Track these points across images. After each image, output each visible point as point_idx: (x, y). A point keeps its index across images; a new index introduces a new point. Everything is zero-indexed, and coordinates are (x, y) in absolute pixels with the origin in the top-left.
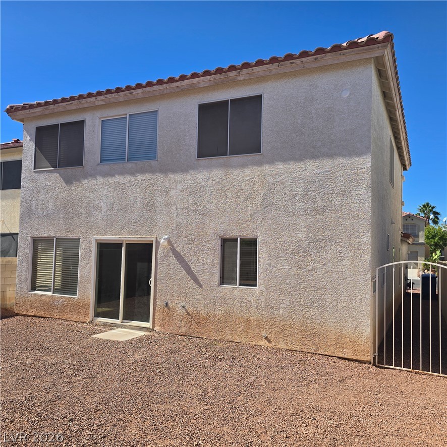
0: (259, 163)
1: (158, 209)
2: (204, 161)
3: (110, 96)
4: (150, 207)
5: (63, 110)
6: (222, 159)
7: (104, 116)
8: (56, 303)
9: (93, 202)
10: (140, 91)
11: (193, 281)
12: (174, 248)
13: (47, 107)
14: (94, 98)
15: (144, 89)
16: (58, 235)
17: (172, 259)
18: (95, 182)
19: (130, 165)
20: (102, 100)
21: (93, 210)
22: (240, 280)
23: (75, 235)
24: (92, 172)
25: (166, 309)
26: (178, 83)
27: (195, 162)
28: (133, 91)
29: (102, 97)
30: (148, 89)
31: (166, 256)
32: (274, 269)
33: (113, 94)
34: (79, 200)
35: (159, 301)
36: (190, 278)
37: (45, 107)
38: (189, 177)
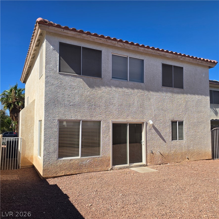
0: (183, 93)
1: (146, 107)
2: (164, 88)
3: (126, 45)
4: (142, 106)
5: (92, 40)
6: (171, 89)
7: (114, 52)
8: (84, 163)
9: (109, 100)
10: (143, 48)
11: (162, 140)
12: (154, 126)
13: (81, 34)
14: (116, 42)
15: (145, 48)
16: (84, 119)
17: (153, 131)
18: (110, 89)
19: (131, 83)
20: (121, 45)
21: (109, 105)
22: (179, 138)
23: (97, 119)
24: (108, 83)
25: (152, 154)
26: (160, 52)
27: (161, 88)
28: (139, 47)
29: (121, 44)
30: (146, 49)
31: (150, 129)
32: (189, 133)
33: (129, 45)
34: (99, 98)
35: (148, 151)
36: (161, 139)
37: (79, 33)
38: (159, 94)
